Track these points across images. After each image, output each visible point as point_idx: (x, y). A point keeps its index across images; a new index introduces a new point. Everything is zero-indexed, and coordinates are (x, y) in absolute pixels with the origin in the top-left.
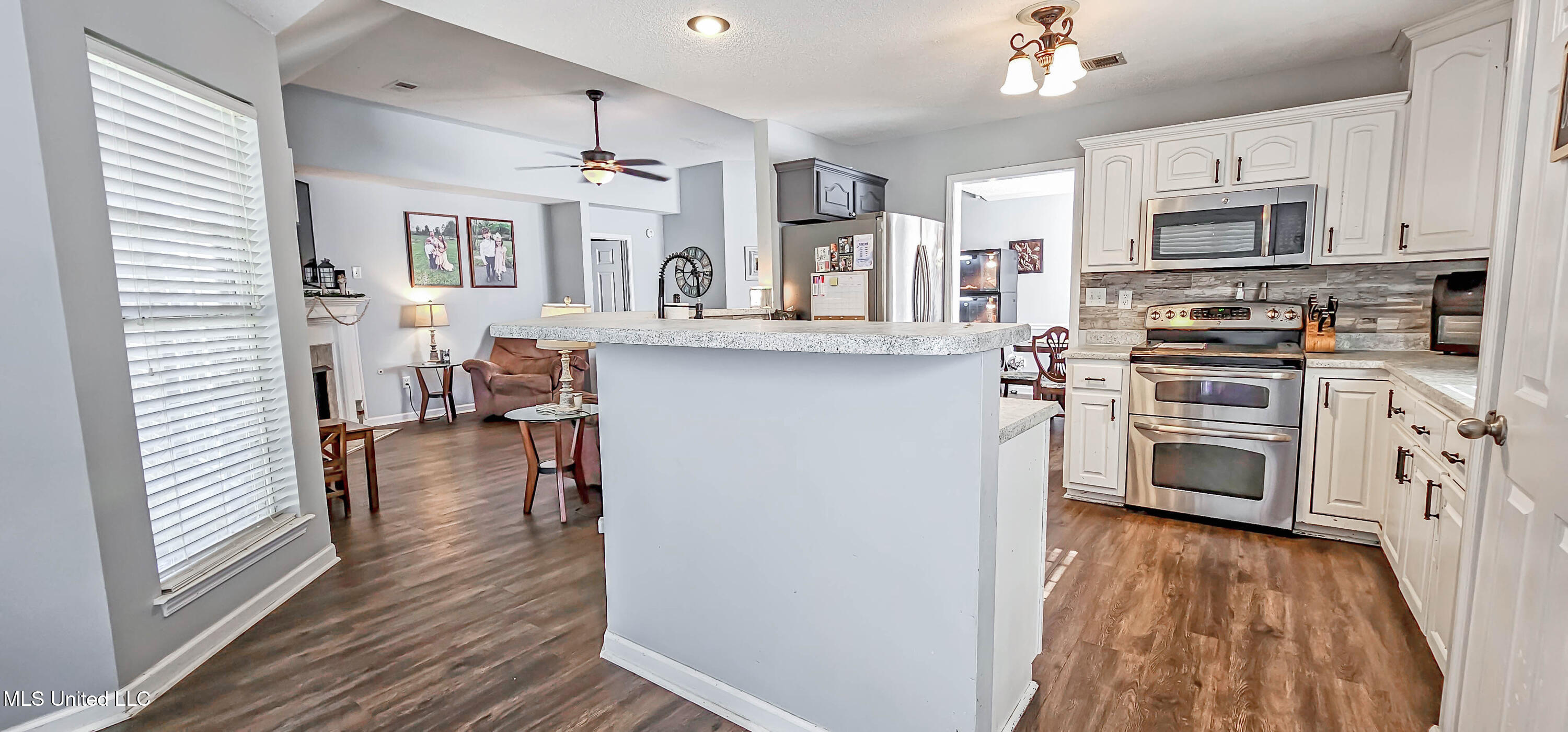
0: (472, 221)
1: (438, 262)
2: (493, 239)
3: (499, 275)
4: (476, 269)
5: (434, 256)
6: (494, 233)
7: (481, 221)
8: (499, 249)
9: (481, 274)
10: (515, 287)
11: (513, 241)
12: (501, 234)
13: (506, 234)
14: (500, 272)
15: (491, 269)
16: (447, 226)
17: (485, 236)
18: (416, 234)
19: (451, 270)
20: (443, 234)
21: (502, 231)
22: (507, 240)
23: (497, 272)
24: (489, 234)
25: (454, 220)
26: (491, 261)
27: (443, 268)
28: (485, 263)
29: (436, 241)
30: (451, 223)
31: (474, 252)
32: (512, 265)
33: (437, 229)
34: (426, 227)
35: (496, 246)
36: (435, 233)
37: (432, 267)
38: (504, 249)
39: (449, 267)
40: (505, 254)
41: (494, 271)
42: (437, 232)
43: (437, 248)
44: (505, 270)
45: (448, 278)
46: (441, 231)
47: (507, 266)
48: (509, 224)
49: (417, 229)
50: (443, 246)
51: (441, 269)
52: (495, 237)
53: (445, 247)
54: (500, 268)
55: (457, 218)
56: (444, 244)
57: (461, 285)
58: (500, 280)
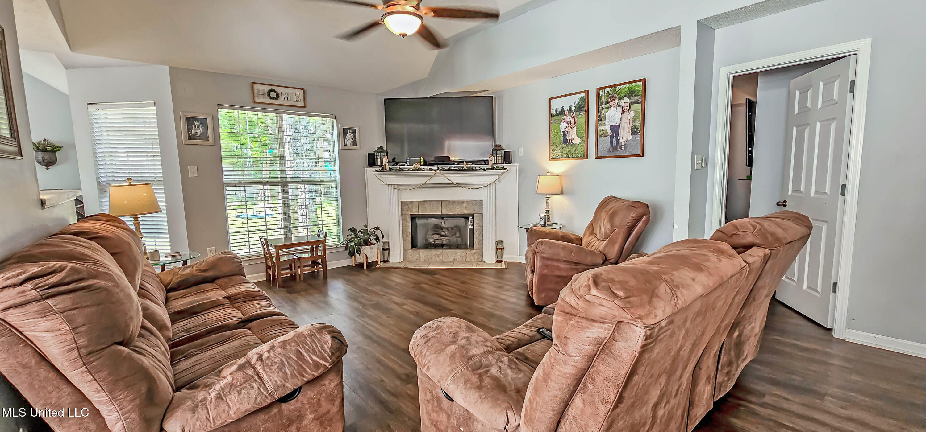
0: (602, 91)
1: (569, 138)
2: (620, 106)
3: (623, 144)
4: (602, 140)
5: (566, 133)
6: (621, 98)
7: (608, 89)
8: (625, 115)
9: (604, 144)
10: (642, 154)
11: (644, 102)
12: (629, 98)
13: (635, 96)
14: (624, 140)
15: (615, 138)
16: (578, 102)
17: (611, 104)
18: (555, 116)
19: (578, 143)
20: (575, 111)
21: (631, 93)
22: (636, 102)
23: (621, 140)
24: (616, 101)
25: (585, 94)
26: (615, 130)
27: (572, 142)
28: (609, 132)
29: (569, 118)
30: (582, 99)
32: (640, 129)
33: (570, 108)
34: (563, 107)
35: (623, 111)
36: (569, 111)
37: (564, 143)
38: (632, 114)
39: (577, 141)
40: (632, 119)
41: (617, 140)
42: (570, 111)
43: (569, 125)
44: (630, 137)
45: (575, 151)
46: (573, 108)
47: (633, 133)
48: (642, 83)
49: (556, 111)
51: (571, 143)
52: (622, 103)
53: (575, 123)
54: (625, 136)
55: (588, 92)
56: (574, 120)
57: (587, 156)
58: (623, 149)
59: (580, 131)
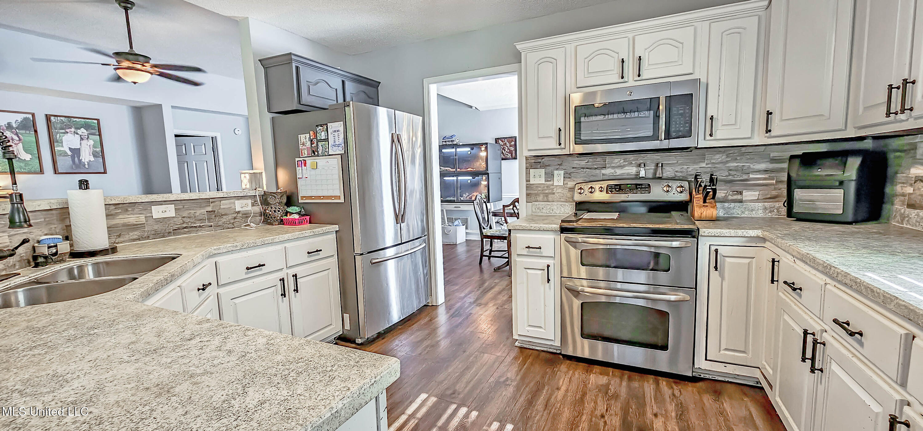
0: (52, 118)
2: (78, 134)
3: (86, 163)
4: (59, 159)
6: (78, 128)
7: (62, 118)
8: (84, 141)
9: (64, 163)
10: (105, 172)
11: (100, 135)
12: (86, 130)
14: (87, 160)
15: (76, 158)
16: (22, 121)
17: (68, 131)
19: (28, 159)
20: (17, 128)
21: (87, 127)
22: (94, 134)
23: (83, 160)
24: (73, 130)
25: (30, 116)
26: (76, 152)
28: (69, 153)
29: (9, 134)
30: (25, 119)
31: (55, 144)
32: (100, 154)
33: (9, 123)
35: (82, 139)
36: (7, 127)
38: (91, 142)
39: (26, 157)
40: (91, 146)
41: (79, 160)
44: (92, 159)
46: (14, 126)
47: (95, 156)
48: (96, 121)
50: (18, 139)
51: (16, 158)
52: (79, 132)
53: (20, 140)
54: (86, 157)
55: (33, 115)
56: (18, 137)
57: (41, 172)
58: (87, 167)
59: (30, 149)
